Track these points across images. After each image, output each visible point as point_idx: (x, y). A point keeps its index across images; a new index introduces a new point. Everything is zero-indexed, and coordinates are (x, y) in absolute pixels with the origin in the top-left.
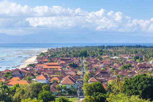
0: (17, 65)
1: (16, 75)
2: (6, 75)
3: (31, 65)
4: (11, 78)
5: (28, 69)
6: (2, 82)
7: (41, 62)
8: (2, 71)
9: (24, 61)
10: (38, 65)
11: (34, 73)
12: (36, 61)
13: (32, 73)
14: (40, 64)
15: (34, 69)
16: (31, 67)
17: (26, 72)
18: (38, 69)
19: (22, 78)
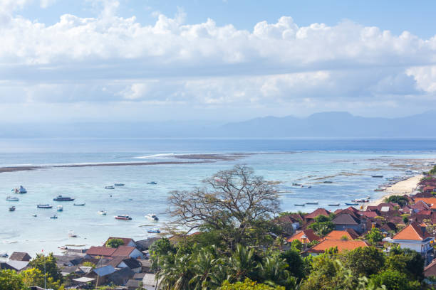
0: (360, 200)
1: (345, 225)
2: (315, 223)
3: (394, 199)
4: (325, 233)
5: (385, 209)
6: (298, 241)
7: (430, 191)
8: (308, 214)
9: (384, 188)
10: (417, 200)
11: (399, 221)
12: (418, 188)
13: (392, 221)
14: (425, 197)
15: (401, 210)
16: (394, 204)
17: (376, 217)
18: (413, 211)
19: (360, 234)
